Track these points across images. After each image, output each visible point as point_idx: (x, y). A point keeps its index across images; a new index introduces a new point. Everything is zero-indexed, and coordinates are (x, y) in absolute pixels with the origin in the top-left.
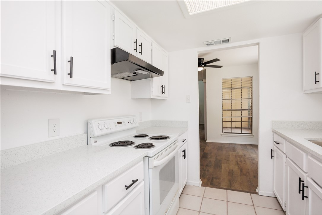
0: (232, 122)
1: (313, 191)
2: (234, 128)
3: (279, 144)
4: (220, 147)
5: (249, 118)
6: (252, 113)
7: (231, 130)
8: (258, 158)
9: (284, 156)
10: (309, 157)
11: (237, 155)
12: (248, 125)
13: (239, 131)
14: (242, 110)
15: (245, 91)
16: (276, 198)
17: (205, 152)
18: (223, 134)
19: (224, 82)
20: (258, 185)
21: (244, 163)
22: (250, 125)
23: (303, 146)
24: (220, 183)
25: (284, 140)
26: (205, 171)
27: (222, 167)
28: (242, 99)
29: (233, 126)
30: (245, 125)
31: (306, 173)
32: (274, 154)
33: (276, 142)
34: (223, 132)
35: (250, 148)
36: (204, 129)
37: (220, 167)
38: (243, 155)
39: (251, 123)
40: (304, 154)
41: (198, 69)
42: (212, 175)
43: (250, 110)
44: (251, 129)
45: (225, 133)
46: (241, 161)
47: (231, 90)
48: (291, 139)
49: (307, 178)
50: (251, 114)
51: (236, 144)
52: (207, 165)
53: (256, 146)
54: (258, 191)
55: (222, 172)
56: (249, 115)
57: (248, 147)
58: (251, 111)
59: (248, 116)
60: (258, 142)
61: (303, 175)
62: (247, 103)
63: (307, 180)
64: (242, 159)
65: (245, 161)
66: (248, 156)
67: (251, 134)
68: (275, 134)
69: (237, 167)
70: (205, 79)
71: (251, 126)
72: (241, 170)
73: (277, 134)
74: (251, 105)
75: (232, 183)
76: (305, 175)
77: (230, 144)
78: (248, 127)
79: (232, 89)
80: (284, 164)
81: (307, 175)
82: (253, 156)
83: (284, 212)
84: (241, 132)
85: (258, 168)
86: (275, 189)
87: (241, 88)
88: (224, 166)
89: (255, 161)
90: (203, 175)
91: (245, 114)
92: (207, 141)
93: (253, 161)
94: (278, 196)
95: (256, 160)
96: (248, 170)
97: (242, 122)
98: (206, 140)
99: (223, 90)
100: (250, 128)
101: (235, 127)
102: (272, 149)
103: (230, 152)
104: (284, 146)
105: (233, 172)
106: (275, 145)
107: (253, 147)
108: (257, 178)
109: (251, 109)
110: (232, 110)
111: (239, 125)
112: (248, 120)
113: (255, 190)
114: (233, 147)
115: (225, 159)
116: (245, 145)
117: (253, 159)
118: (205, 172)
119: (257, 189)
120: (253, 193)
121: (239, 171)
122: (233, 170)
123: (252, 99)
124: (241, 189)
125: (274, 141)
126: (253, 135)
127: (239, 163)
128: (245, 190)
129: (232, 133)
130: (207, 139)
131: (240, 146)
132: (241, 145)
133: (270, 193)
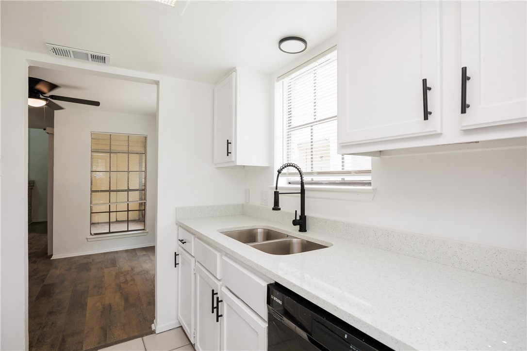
0: (110, 212)
1: (228, 305)
2: (113, 222)
3: (185, 242)
4: (84, 264)
5: (141, 204)
6: (145, 195)
7: (108, 226)
8: (154, 269)
9: (193, 260)
10: (224, 258)
11: (119, 272)
12: (139, 215)
13: (123, 227)
14: (128, 190)
15: (134, 159)
16: (181, 327)
17: (46, 282)
18: (91, 237)
19: (96, 138)
20: (155, 317)
21: (132, 284)
22: (142, 215)
23: (217, 242)
24: (82, 343)
25: (193, 237)
26: (44, 327)
27: (86, 305)
28: (128, 172)
29: (113, 219)
30: (133, 215)
31: (220, 280)
32: (179, 259)
33: (181, 241)
34: (91, 234)
35: (142, 254)
36: (47, 233)
37: (83, 306)
38: (130, 269)
39: (144, 211)
40: (218, 254)
41: (27, 102)
42: (64, 331)
43: (143, 190)
44: (144, 221)
45: (96, 234)
46: (126, 282)
47: (108, 154)
48: (202, 234)
49: (221, 288)
50: (143, 197)
51: (117, 252)
52: (51, 313)
53: (152, 249)
54: (155, 327)
55: (87, 315)
56: (141, 199)
57: (139, 253)
58: (143, 192)
59: (138, 199)
60: (155, 242)
61: (217, 284)
62: (138, 179)
63: (222, 292)
64: (129, 278)
65: (133, 280)
66: (138, 270)
67: (144, 230)
68: (180, 229)
69: (118, 295)
70: (52, 126)
71: (144, 216)
72: (126, 299)
73: (182, 227)
74: (144, 182)
75: (108, 332)
76: (219, 283)
77: (105, 254)
78: (139, 219)
79: (110, 153)
80: (193, 273)
81: (221, 283)
82: (147, 266)
83: (193, 346)
84: (127, 230)
85: (154, 287)
86: (179, 315)
87: (128, 153)
88: (91, 302)
89: (150, 274)
90: (38, 339)
91: (135, 196)
92: (53, 258)
93: (147, 276)
94: (184, 323)
95: (151, 272)
96: (139, 294)
97: (128, 211)
98: (52, 255)
99: (95, 154)
100: (142, 219)
101: (117, 221)
102: (175, 253)
103: (105, 270)
104: (193, 245)
105: (111, 307)
106: (180, 245)
107: (146, 251)
108: (154, 304)
109: (144, 188)
110: (110, 191)
111: (123, 216)
112: (139, 207)
113: (151, 328)
114: (111, 259)
115: (95, 287)
116: (134, 250)
117: (147, 272)
118: (45, 329)
119: (153, 325)
120: (147, 334)
121: (123, 303)
122: (110, 305)
123: (145, 171)
124: (126, 337)
125: (179, 240)
126: (147, 231)
127: (123, 286)
128: (132, 335)
129: (110, 233)
130: (54, 252)
131: (124, 255)
132: (127, 251)
133: (173, 324)
